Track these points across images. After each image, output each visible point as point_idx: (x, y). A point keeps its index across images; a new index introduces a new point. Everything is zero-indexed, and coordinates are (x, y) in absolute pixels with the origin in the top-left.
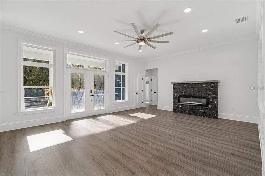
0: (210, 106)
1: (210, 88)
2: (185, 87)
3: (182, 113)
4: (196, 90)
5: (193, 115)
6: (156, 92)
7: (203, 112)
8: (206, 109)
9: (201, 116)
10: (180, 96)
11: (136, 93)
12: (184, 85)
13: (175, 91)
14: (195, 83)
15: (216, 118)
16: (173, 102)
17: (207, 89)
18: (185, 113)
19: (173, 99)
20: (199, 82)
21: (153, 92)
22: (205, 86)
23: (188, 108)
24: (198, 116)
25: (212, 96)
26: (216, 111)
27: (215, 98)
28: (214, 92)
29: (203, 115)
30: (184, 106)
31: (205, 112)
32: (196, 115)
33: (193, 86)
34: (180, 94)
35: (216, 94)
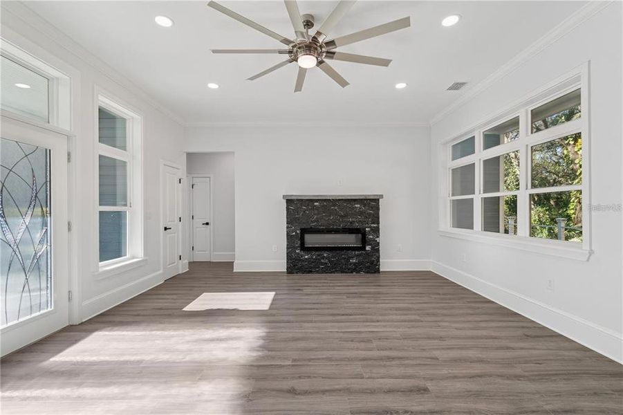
0: (368, 248)
1: (369, 211)
2: (317, 208)
3: (310, 272)
4: (341, 216)
5: (334, 272)
6: (207, 224)
7: (355, 264)
8: (360, 255)
9: (352, 272)
10: (304, 231)
11: (166, 229)
12: (315, 204)
13: (291, 219)
14: (339, 200)
15: (378, 271)
16: (287, 248)
17: (361, 213)
18: (318, 272)
19: (288, 239)
20: (349, 198)
21: (198, 222)
22: (359, 206)
23: (323, 258)
24: (346, 273)
25: (370, 227)
26: (379, 258)
27: (376, 231)
28: (376, 220)
29: (356, 269)
30: (314, 255)
31: (360, 263)
32: (343, 272)
33: (334, 206)
34: (304, 226)
35: (379, 224)
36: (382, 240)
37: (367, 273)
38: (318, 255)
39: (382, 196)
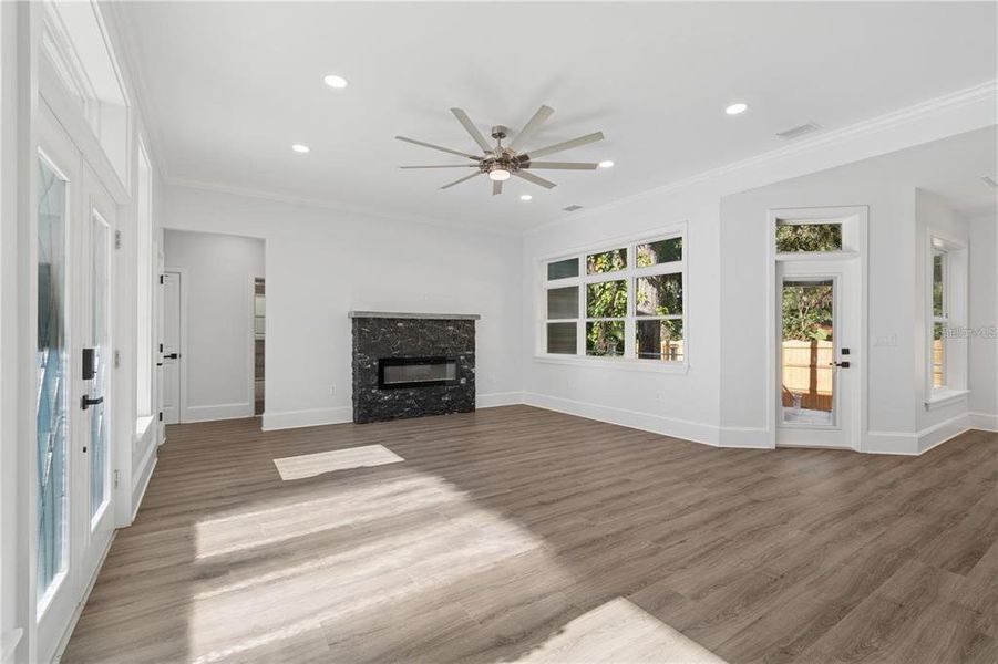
0: (462, 381)
1: (464, 335)
2: (401, 331)
3: (392, 418)
4: (433, 343)
6: (174, 356)
7: (447, 402)
8: (453, 391)
9: (444, 414)
10: (384, 362)
12: (399, 325)
15: (472, 409)
16: (360, 387)
17: (455, 337)
18: (401, 418)
20: (442, 318)
22: (452, 328)
23: (409, 397)
25: (465, 355)
26: (474, 393)
27: (471, 360)
28: (471, 345)
29: (448, 409)
30: (397, 395)
31: (453, 401)
32: (434, 414)
33: (423, 327)
34: (383, 356)
35: (474, 350)
36: (478, 370)
37: (463, 412)
38: (404, 394)
39: (478, 317)
